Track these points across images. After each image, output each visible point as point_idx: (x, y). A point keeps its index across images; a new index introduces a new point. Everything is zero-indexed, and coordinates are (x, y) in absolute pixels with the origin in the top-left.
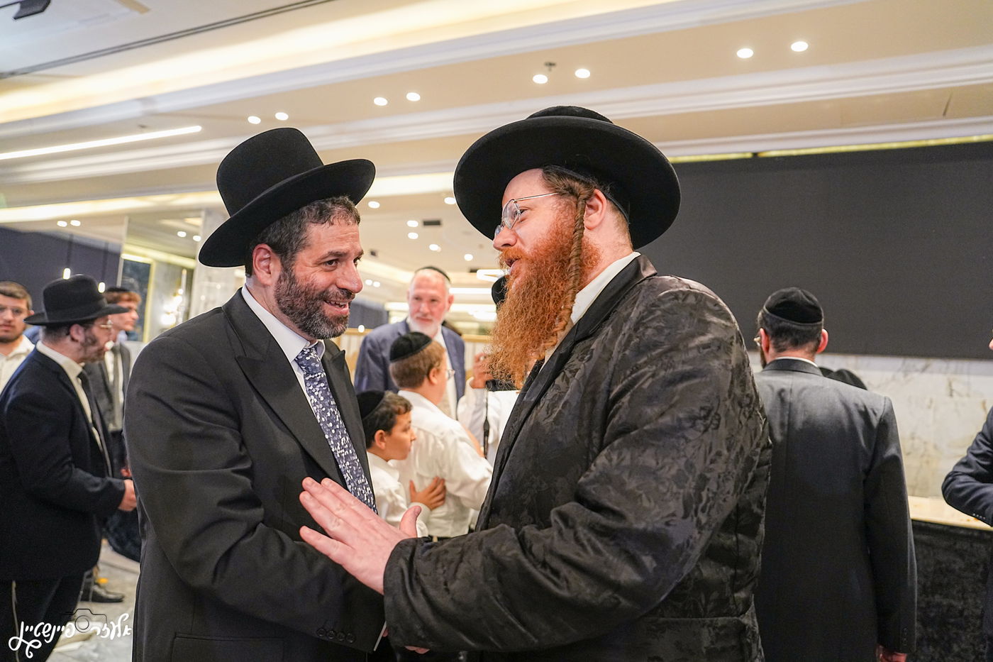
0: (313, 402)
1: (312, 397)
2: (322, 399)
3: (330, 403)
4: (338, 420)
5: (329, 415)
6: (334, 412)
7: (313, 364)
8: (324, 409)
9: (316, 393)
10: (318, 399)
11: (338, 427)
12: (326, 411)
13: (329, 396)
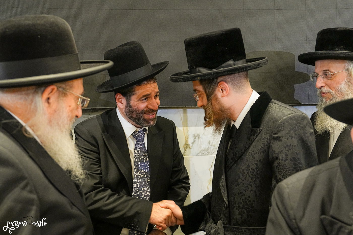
0: (135, 152)
1: (136, 150)
2: (140, 152)
3: (142, 155)
4: (144, 162)
5: (140, 159)
6: (143, 158)
7: (138, 138)
8: (139, 156)
9: (138, 149)
10: (138, 152)
11: (143, 164)
12: (140, 157)
13: (143, 152)
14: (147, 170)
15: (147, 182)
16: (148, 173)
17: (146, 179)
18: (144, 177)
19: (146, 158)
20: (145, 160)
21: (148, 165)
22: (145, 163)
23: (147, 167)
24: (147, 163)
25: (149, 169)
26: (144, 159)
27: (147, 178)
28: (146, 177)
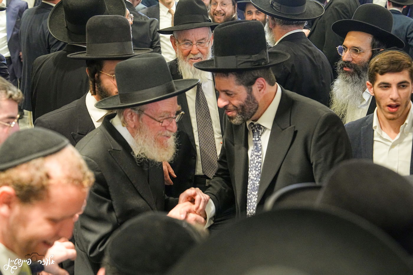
14: (257, 172)
15: (256, 186)
16: (258, 176)
17: (255, 182)
18: (254, 180)
19: (257, 157)
20: (256, 161)
21: (259, 166)
22: (256, 163)
23: (257, 169)
24: (258, 164)
25: (259, 171)
26: (256, 158)
27: (257, 181)
28: (255, 181)
